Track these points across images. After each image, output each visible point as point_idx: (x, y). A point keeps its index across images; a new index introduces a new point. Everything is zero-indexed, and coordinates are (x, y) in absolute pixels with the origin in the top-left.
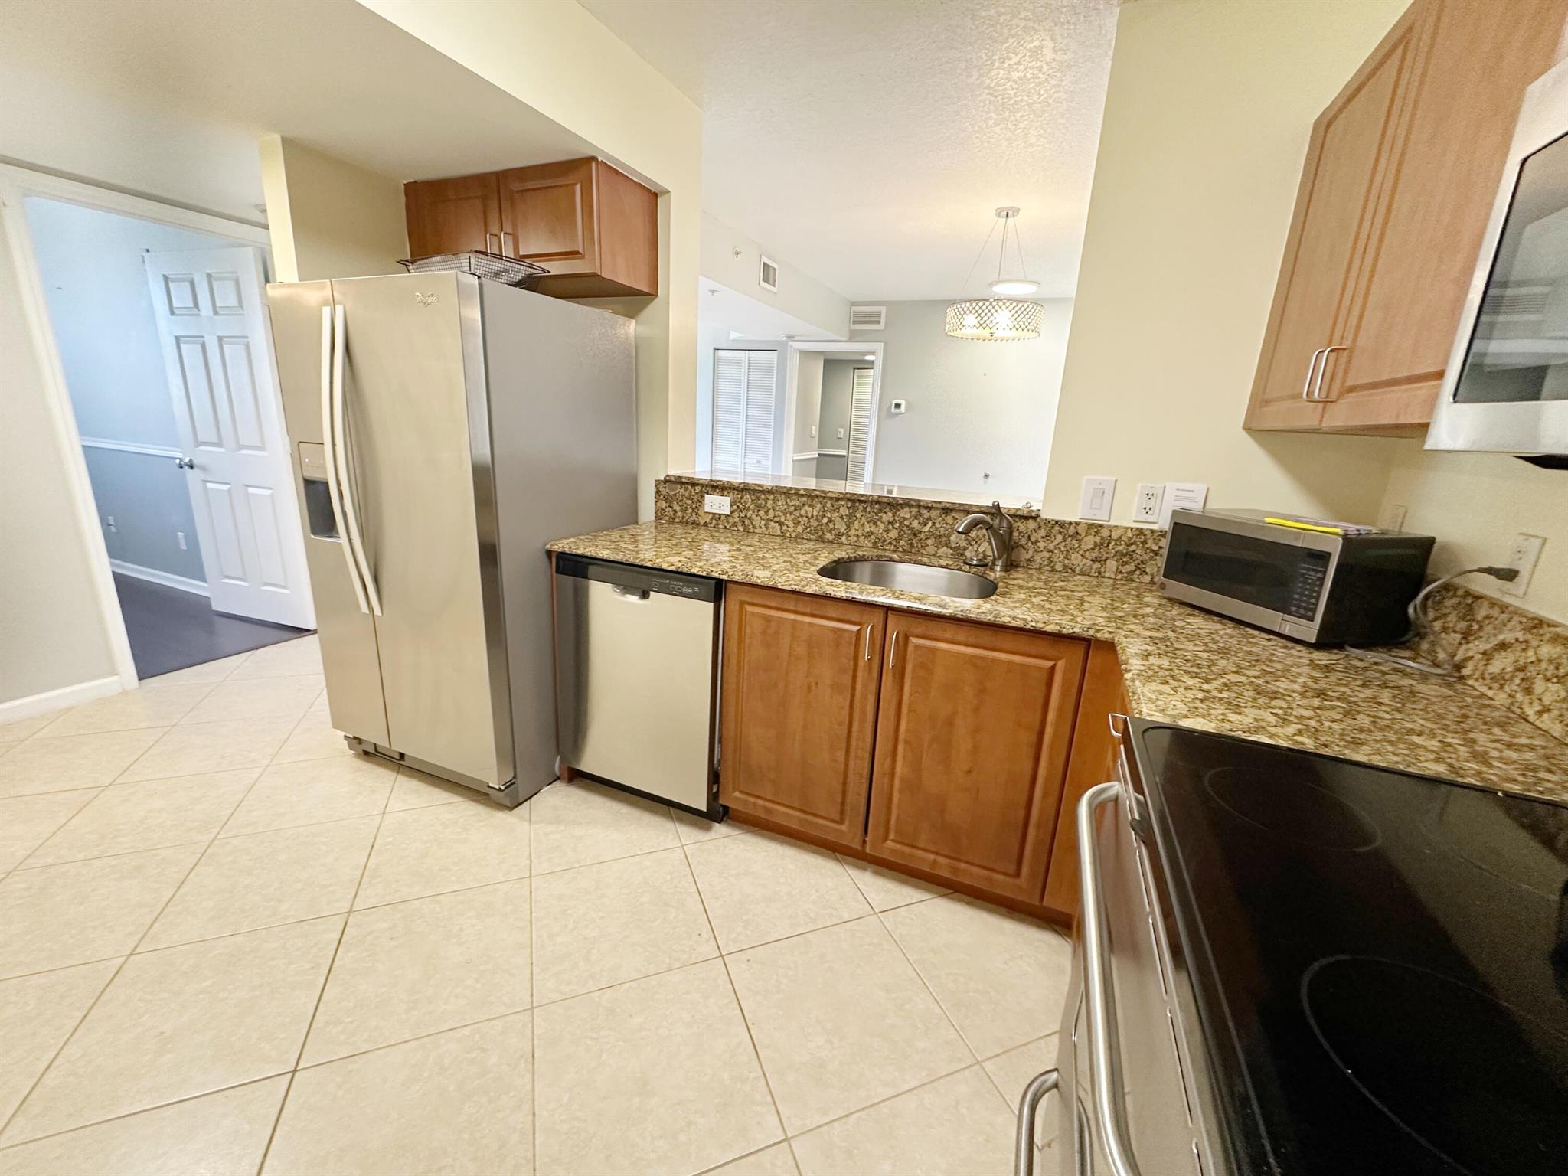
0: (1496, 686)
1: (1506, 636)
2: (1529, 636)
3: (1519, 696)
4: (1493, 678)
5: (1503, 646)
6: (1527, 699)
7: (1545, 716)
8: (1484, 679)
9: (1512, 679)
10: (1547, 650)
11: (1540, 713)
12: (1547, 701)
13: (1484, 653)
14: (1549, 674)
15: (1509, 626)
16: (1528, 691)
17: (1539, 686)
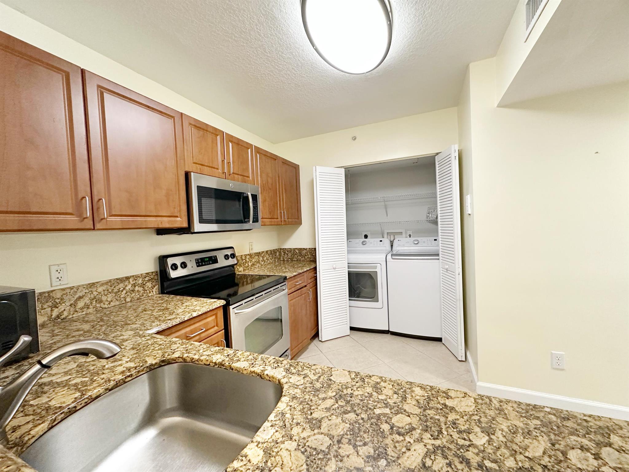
0: (85, 309)
1: (79, 294)
2: (90, 290)
3: (97, 305)
4: (82, 309)
5: (80, 298)
6: (102, 304)
7: (111, 303)
8: (77, 311)
9: (91, 303)
10: (100, 289)
11: (109, 304)
12: (109, 300)
13: (71, 305)
14: (106, 294)
15: (79, 290)
16: (101, 301)
17: (104, 298)
